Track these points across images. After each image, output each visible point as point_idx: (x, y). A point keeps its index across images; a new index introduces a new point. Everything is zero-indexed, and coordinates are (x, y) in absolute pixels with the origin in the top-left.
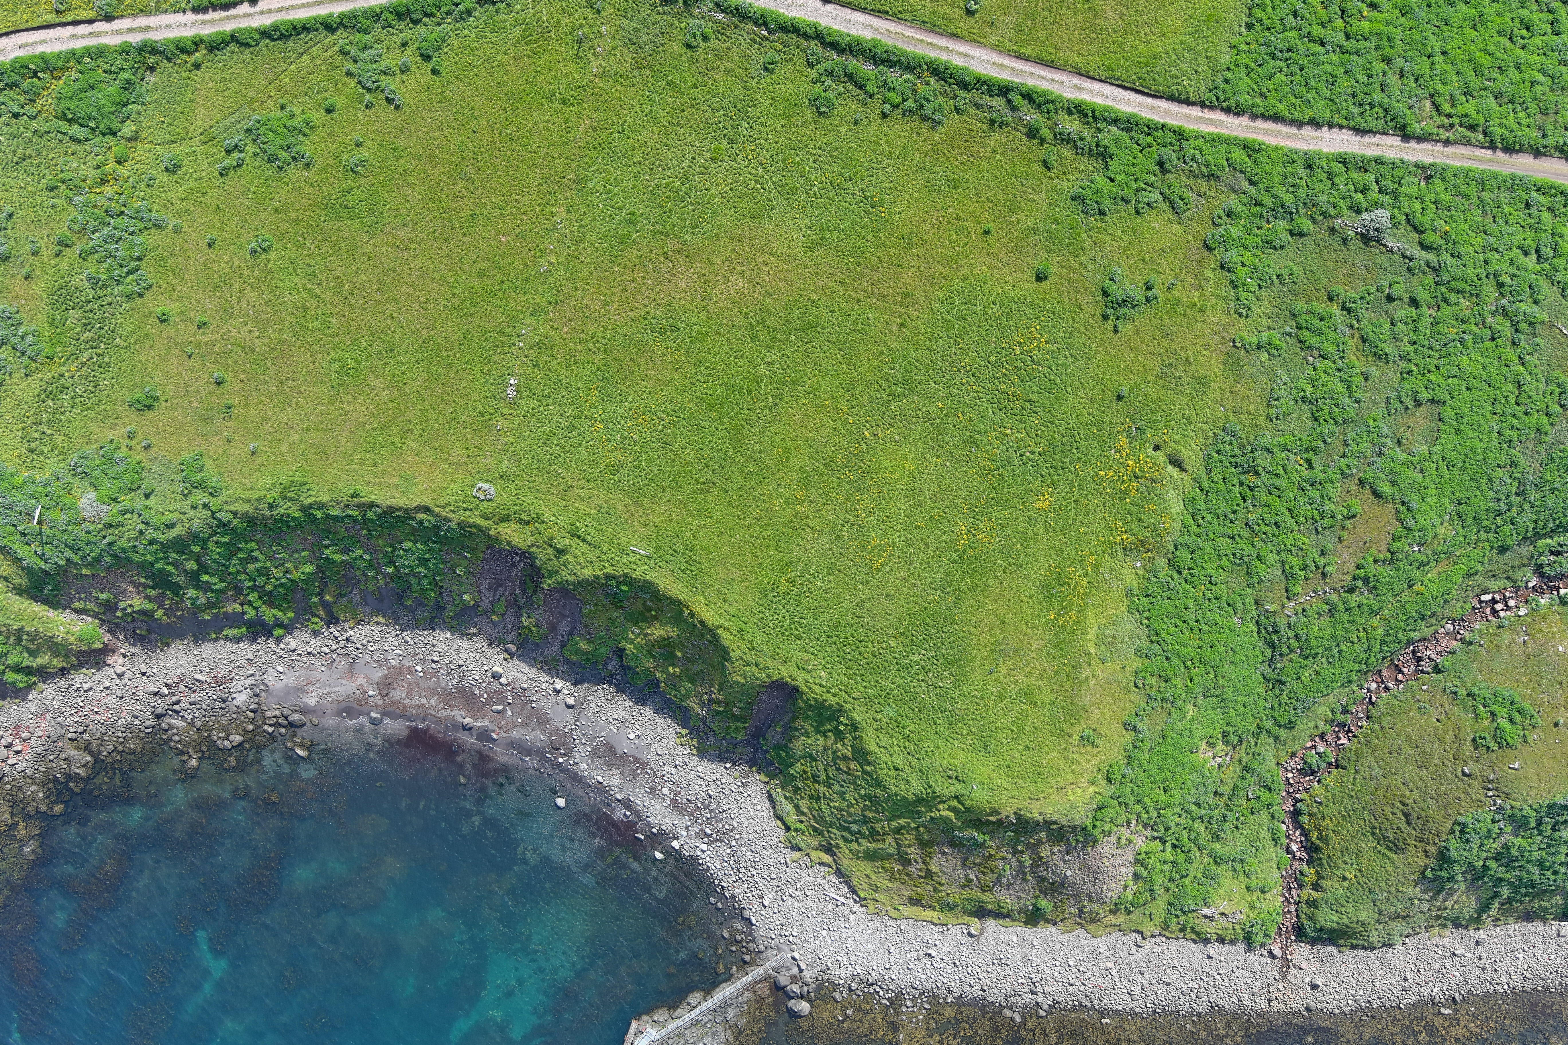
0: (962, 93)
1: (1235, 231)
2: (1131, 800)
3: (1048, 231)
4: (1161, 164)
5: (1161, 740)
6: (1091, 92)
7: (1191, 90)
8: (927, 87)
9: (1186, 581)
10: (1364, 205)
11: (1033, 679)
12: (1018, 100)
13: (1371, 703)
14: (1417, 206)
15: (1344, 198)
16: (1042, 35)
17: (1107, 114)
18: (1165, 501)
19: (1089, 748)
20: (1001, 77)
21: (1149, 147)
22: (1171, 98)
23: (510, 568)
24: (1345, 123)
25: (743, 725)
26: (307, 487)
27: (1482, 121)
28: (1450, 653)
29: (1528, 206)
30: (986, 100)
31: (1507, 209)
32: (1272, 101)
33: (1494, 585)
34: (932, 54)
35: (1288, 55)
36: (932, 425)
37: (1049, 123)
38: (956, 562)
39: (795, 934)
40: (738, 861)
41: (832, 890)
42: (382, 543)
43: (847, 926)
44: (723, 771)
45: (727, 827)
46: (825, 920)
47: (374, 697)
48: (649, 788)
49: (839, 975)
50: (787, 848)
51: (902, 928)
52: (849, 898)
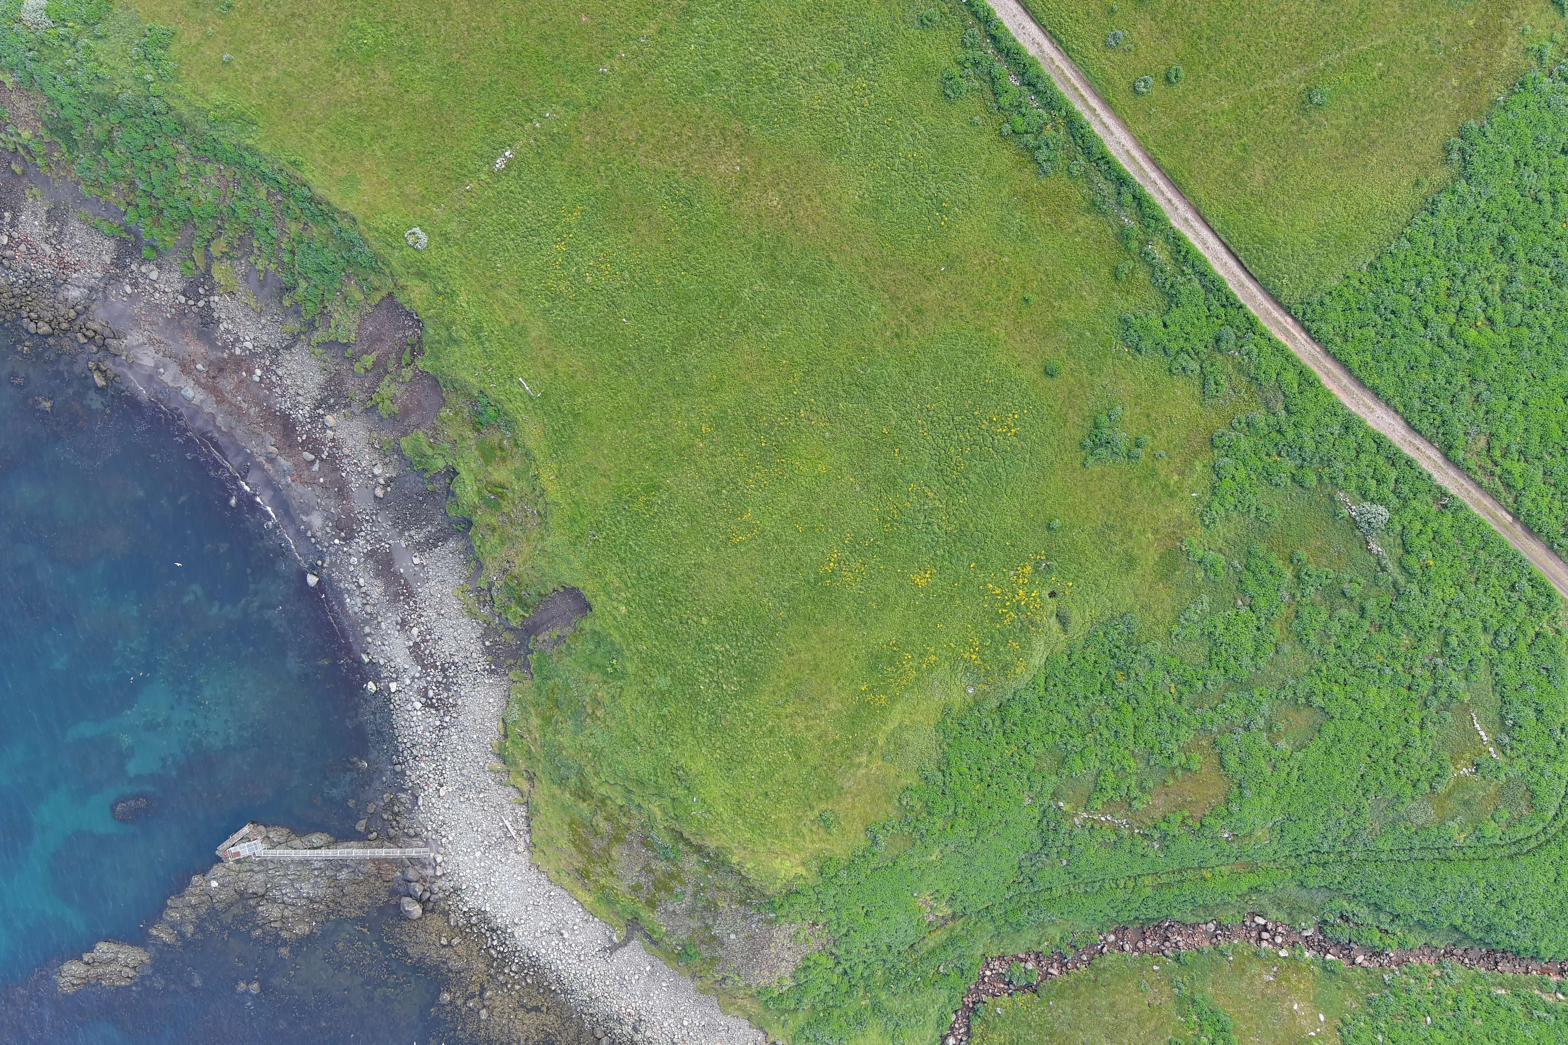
0: (1081, 159)
1: (1244, 444)
2: (829, 903)
3: (1081, 335)
4: (1218, 340)
5: (891, 864)
6: (1197, 234)
7: (1286, 291)
8: (1054, 133)
9: (1004, 733)
10: (1372, 494)
11: (811, 734)
12: (1128, 198)
13: (1101, 952)
14: (1417, 525)
15: (1358, 476)
16: (1186, 154)
17: (1197, 263)
18: (1031, 648)
19: (821, 831)
20: (1125, 167)
21: (1217, 318)
22: (1265, 288)
23: (398, 329)
24: (1401, 409)
25: (522, 613)
26: (254, 128)
27: (1520, 485)
28: (1198, 950)
29: (1513, 587)
30: (1099, 178)
31: (1493, 580)
32: (1349, 347)
33: (1274, 914)
34: (1078, 107)
35: (1389, 316)
36: (866, 443)
37: (1142, 237)
38: (808, 582)
39: (451, 839)
40: (440, 738)
41: (510, 819)
42: (294, 228)
43: (503, 860)
44: (479, 646)
45: (451, 700)
46: (486, 843)
47: (200, 372)
48: (402, 619)
49: (467, 902)
50: (494, 754)
51: (552, 894)
52: (521, 836)
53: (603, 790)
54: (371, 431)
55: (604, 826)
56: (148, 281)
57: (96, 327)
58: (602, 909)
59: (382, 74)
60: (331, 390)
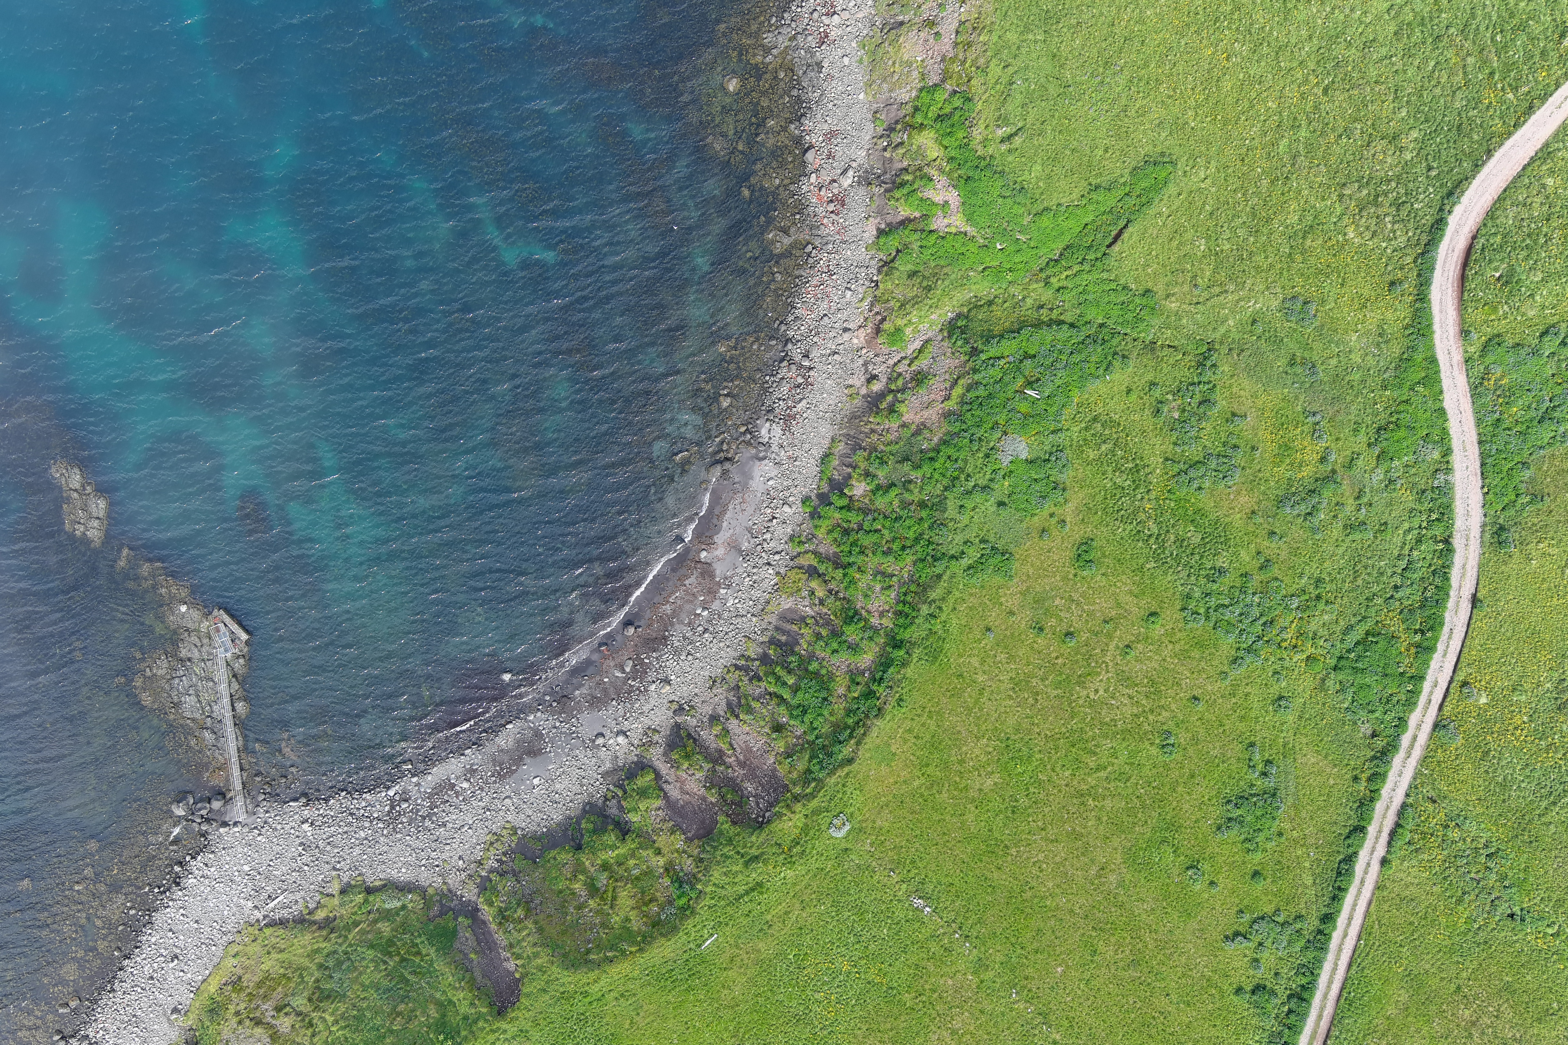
26: (929, 662)
39: (259, 838)
40: (359, 819)
41: (285, 901)
43: (243, 895)
45: (400, 826)
46: (258, 877)
47: (700, 553)
48: (477, 770)
49: (196, 859)
50: (350, 878)
51: (214, 948)
52: (269, 912)
53: (321, 1027)
54: (659, 731)
55: (286, 1022)
56: (781, 502)
57: (732, 452)
58: (203, 1003)
59: (989, 782)
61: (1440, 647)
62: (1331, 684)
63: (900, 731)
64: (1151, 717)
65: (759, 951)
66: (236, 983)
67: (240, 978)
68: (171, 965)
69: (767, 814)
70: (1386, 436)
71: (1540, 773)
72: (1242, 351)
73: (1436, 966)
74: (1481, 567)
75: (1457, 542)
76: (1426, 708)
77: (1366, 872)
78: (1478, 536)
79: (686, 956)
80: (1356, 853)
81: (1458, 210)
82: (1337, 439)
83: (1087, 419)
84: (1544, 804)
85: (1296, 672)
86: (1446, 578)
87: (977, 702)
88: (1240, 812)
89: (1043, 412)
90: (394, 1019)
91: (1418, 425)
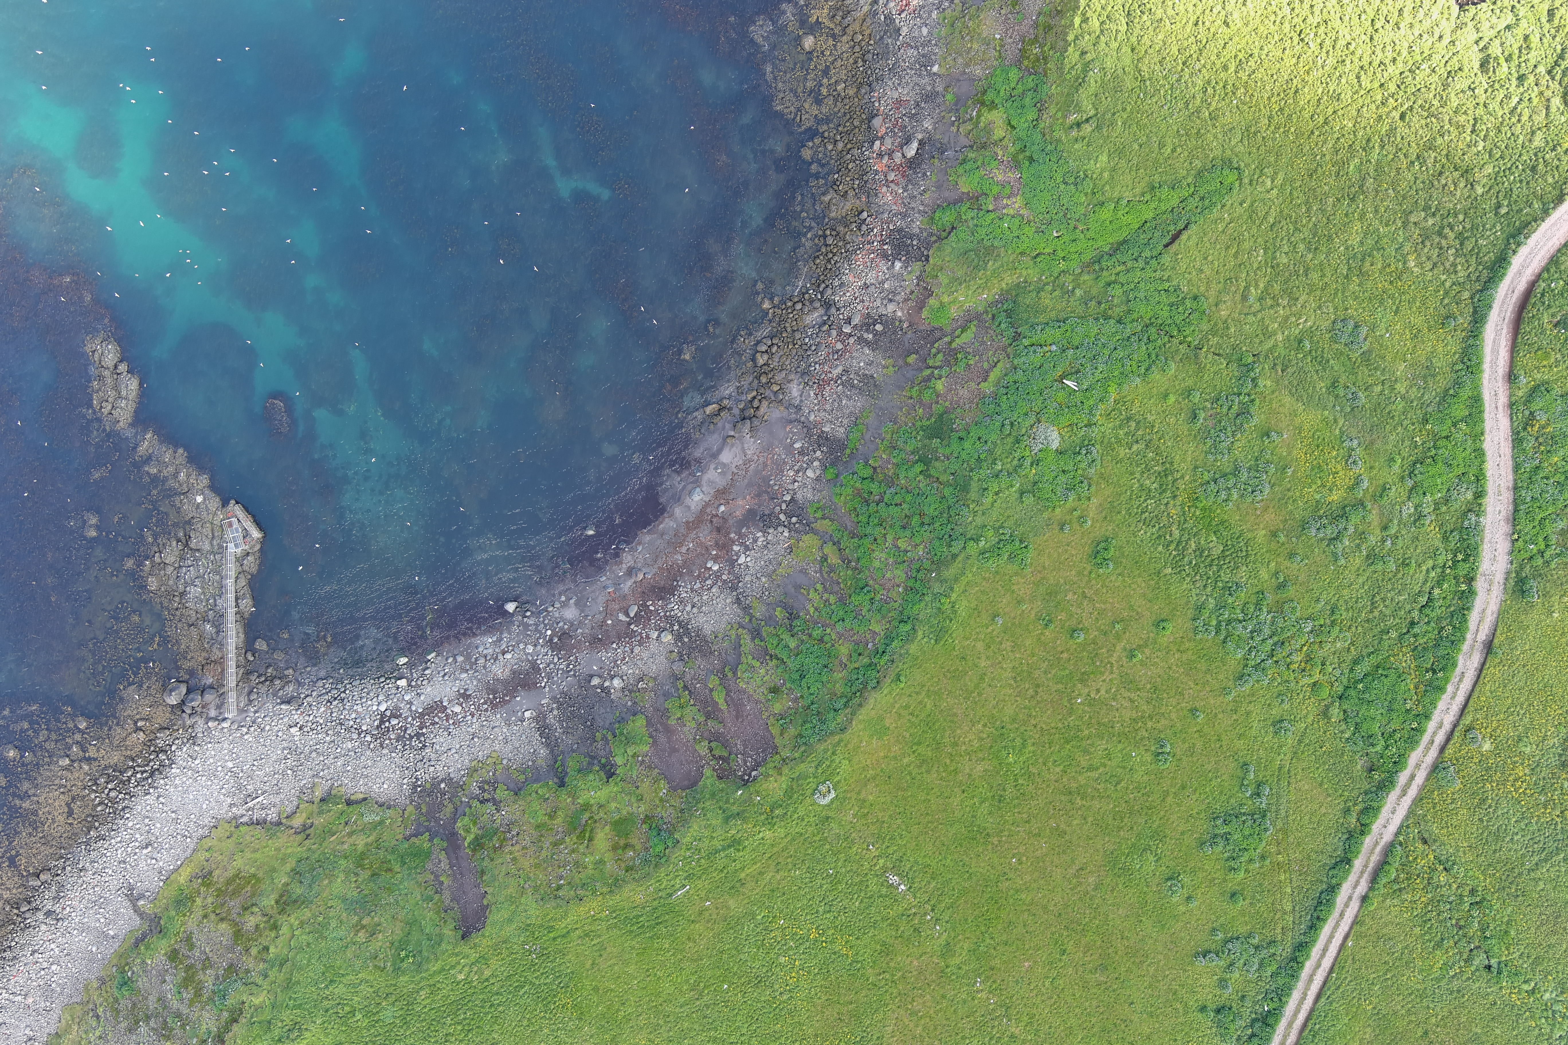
39: (246, 737)
40: (348, 730)
41: (265, 802)
42: (844, 650)
43: (223, 791)
44: (441, 775)
45: (387, 742)
46: (241, 775)
47: (718, 508)
48: (470, 695)
49: (181, 749)
50: (331, 788)
51: (189, 840)
52: (248, 811)
53: (285, 930)
54: (655, 679)
55: (251, 921)
56: (805, 465)
57: (762, 410)
58: (171, 892)
59: (979, 768)
60: (696, 641)
61: (1450, 688)
62: (1335, 712)
63: (897, 706)
64: (1149, 724)
65: (728, 908)
66: (205, 877)
67: (210, 873)
68: (145, 851)
69: (754, 773)
70: (1422, 470)
71: (1536, 827)
72: (1287, 367)
73: (1406, 1008)
74: (1501, 614)
75: (1480, 585)
76: (1427, 749)
77: (1347, 905)
78: (1502, 581)
79: (655, 903)
80: (1339, 885)
81: (1523, 251)
82: (1371, 468)
83: (1122, 417)
84: (1536, 858)
85: (1301, 696)
86: (1464, 620)
87: (977, 686)
88: (1227, 829)
89: (1079, 404)
90: (358, 931)
91: (1455, 463)
